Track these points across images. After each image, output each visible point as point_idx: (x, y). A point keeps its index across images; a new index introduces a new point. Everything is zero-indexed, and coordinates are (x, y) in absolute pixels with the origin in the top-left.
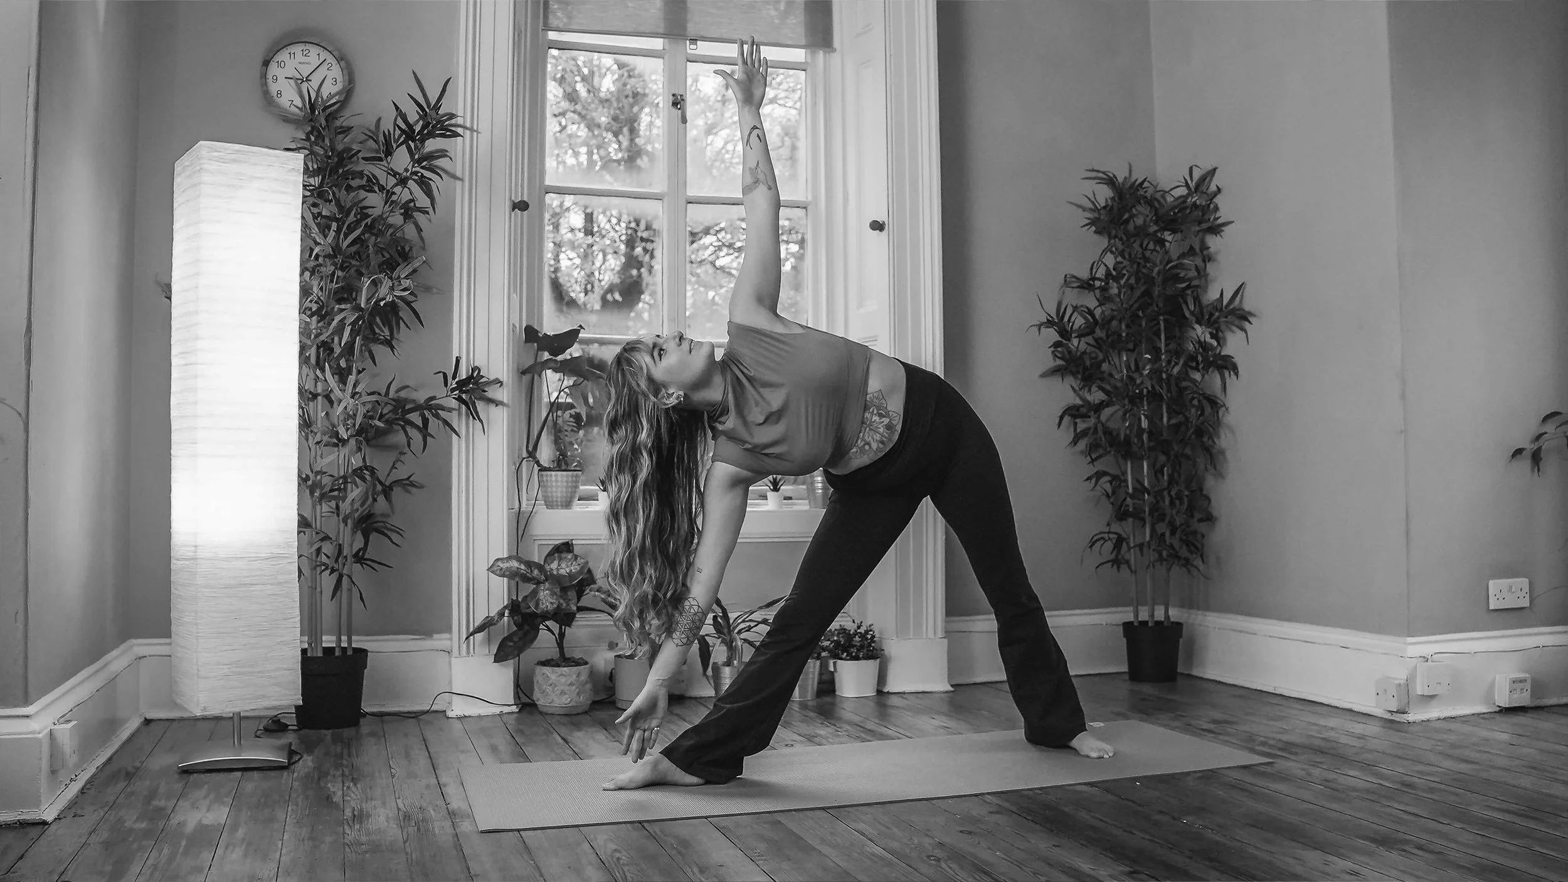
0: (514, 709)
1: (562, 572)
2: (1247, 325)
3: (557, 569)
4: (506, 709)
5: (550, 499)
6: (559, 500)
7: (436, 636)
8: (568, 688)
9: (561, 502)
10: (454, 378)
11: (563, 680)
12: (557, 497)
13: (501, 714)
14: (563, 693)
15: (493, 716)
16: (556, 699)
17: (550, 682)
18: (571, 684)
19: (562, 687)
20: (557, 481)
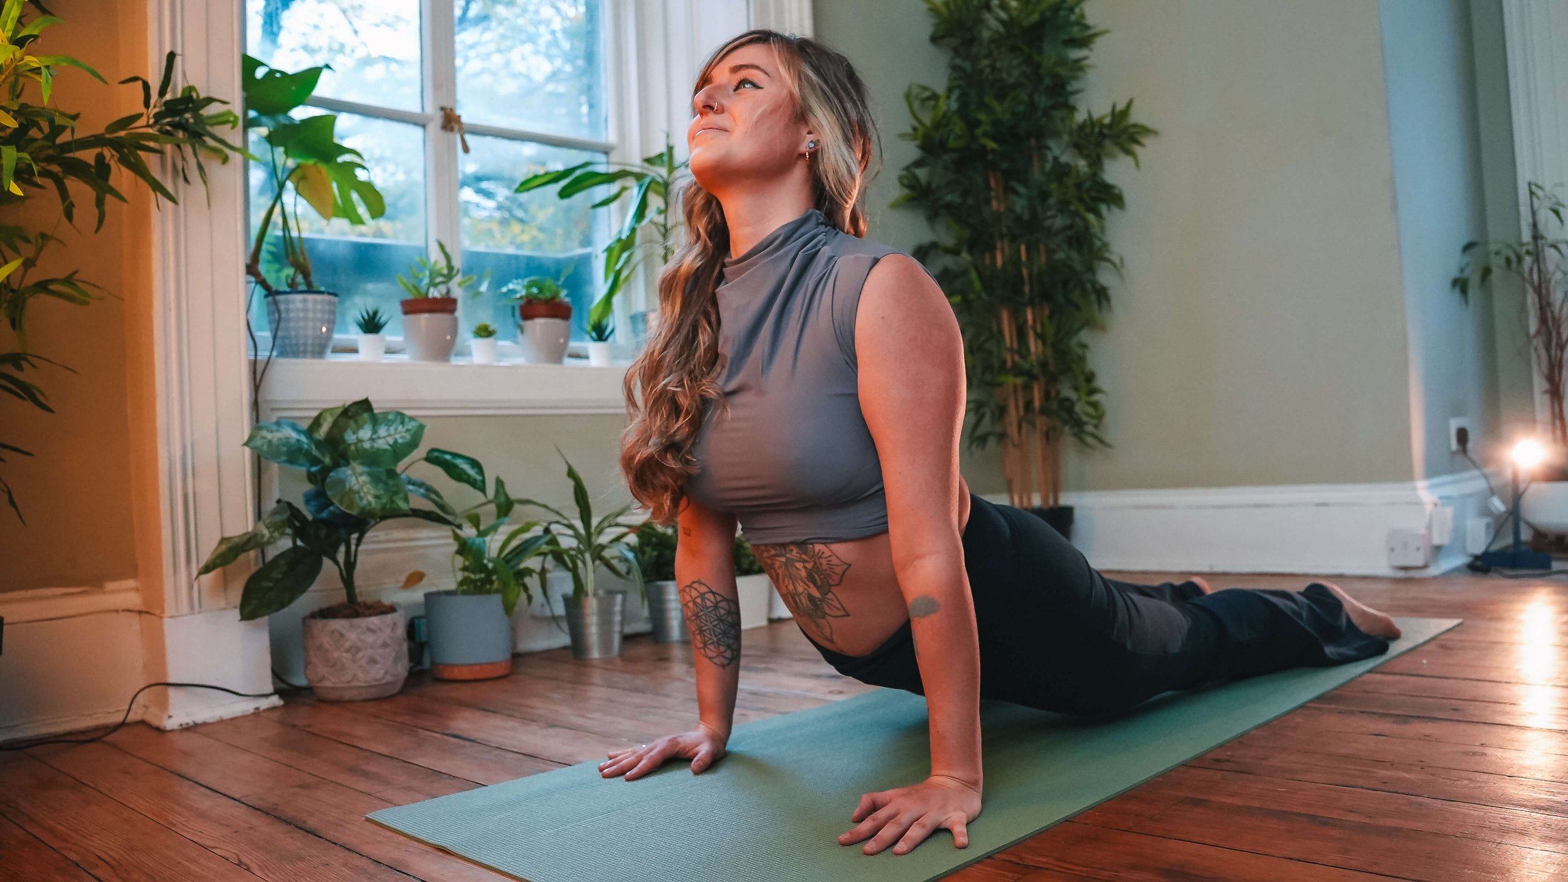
0: (276, 700)
1: (381, 444)
2: (1136, 148)
3: (372, 439)
4: (264, 704)
5: (294, 341)
6: (310, 341)
7: (110, 586)
8: (381, 651)
9: (313, 345)
10: (162, 92)
11: (370, 638)
12: (306, 336)
13: (257, 713)
14: (373, 661)
15: (244, 717)
16: (360, 675)
17: (348, 644)
18: (385, 645)
19: (369, 652)
20: (305, 310)
